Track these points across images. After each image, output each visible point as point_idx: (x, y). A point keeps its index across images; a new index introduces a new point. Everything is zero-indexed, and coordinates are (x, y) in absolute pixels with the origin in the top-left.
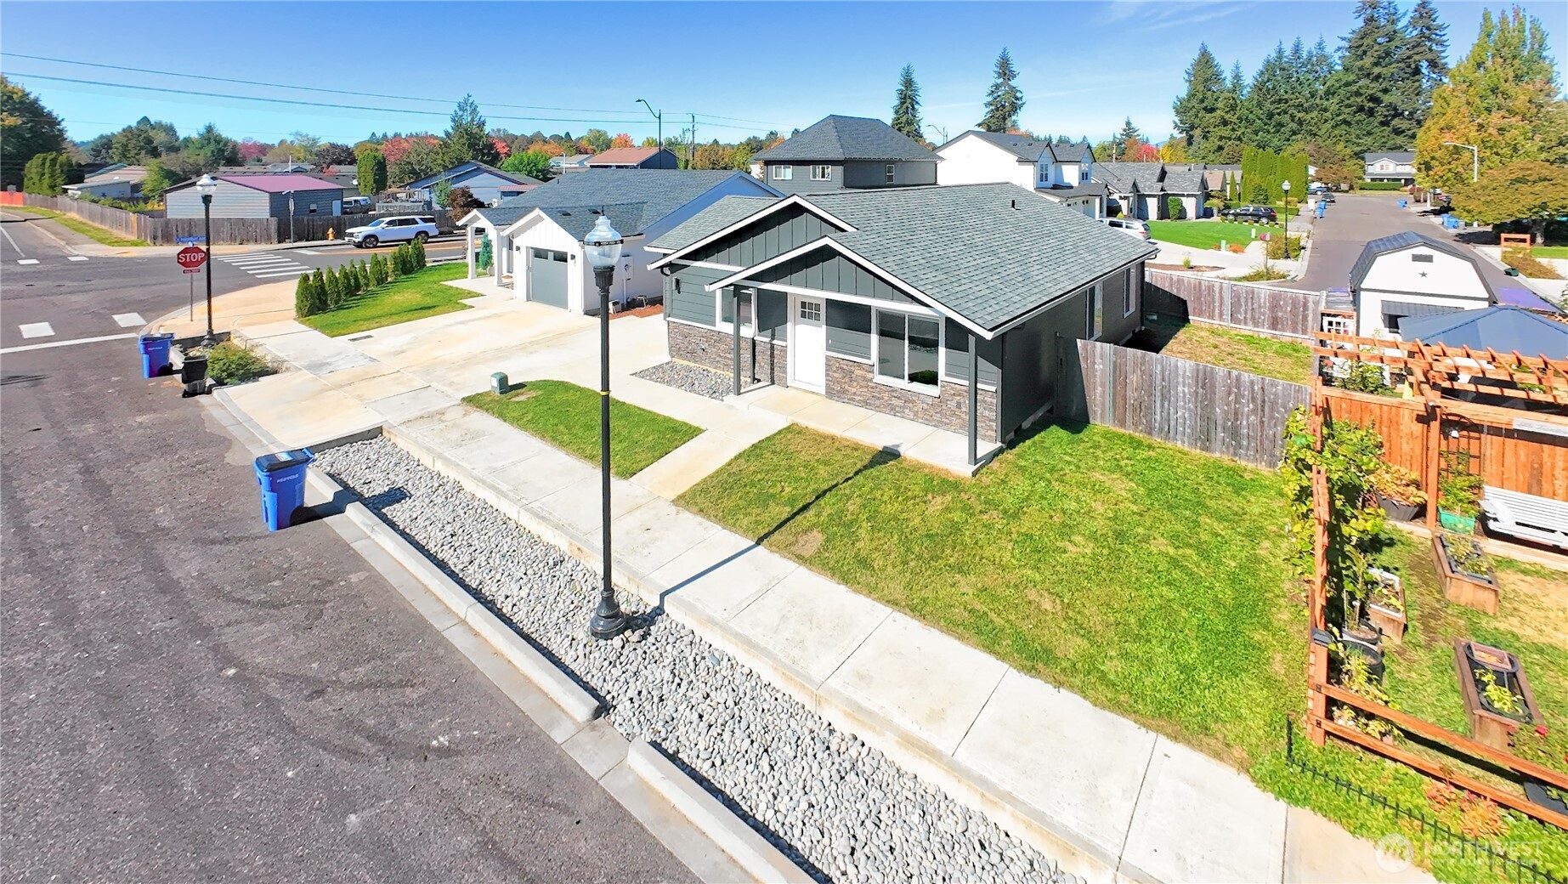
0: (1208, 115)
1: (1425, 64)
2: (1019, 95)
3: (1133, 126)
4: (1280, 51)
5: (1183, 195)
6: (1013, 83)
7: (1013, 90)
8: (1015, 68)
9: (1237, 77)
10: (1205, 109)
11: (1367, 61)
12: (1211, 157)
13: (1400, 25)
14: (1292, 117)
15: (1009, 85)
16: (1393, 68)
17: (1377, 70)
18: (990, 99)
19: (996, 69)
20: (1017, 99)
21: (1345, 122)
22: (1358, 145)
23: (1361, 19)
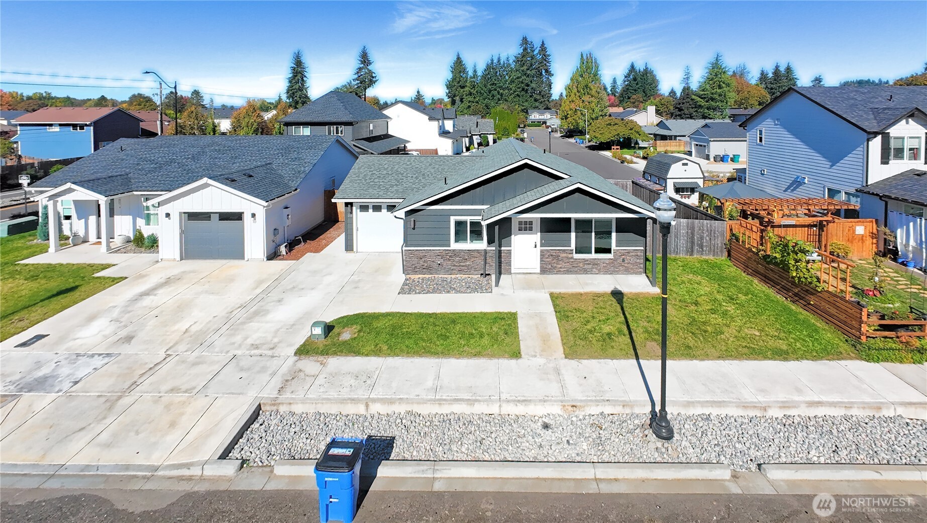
0: (462, 90)
1: (544, 71)
2: (374, 75)
3: (421, 93)
4: (492, 60)
5: (488, 134)
6: (370, 67)
7: (370, 72)
8: (371, 58)
9: (475, 71)
10: (460, 86)
11: (525, 68)
12: (465, 111)
13: (535, 53)
14: (498, 92)
15: (368, 69)
16: (534, 72)
17: (528, 72)
18: (356, 76)
19: (360, 59)
20: (373, 77)
21: (518, 95)
22: (523, 106)
23: (522, 48)
